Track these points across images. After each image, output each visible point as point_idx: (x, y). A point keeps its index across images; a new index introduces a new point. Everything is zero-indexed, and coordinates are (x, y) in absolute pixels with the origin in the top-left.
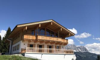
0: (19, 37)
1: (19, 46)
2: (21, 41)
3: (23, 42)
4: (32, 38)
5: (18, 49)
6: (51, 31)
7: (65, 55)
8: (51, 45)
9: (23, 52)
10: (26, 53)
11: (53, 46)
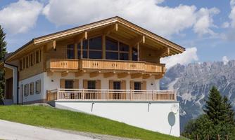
0: (37, 62)
1: (38, 83)
2: (45, 74)
3: (48, 75)
4: (70, 66)
5: (38, 92)
6: (120, 43)
7: (150, 103)
8: (119, 80)
9: (51, 98)
10: (59, 100)
11: (125, 82)
